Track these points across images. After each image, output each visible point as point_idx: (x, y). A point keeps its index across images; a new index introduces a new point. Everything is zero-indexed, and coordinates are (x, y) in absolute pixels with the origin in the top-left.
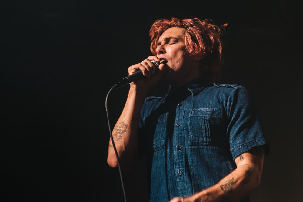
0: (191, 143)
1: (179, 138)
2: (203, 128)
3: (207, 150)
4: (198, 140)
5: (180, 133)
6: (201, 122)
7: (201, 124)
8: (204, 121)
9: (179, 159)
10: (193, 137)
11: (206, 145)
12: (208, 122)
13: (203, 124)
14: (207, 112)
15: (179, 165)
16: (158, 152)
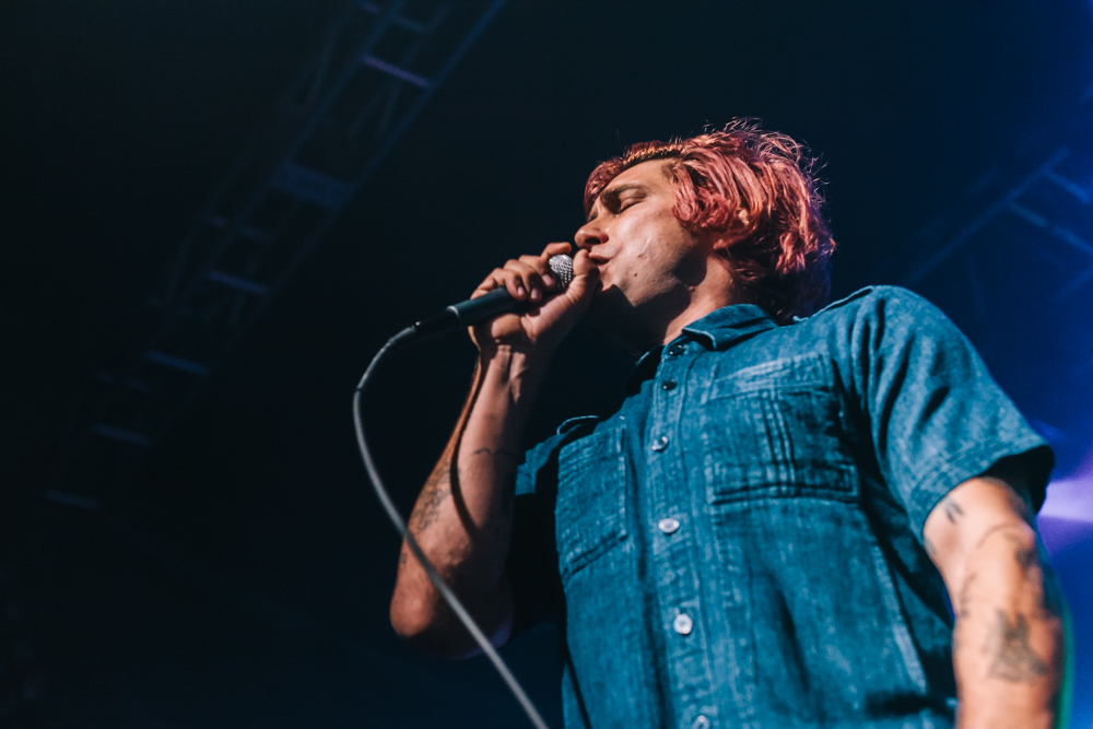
0: (716, 494)
1: (666, 488)
2: (761, 429)
3: (785, 510)
4: (745, 479)
5: (670, 471)
6: (750, 409)
7: (751, 418)
8: (762, 407)
9: (675, 568)
10: (724, 470)
11: (779, 495)
12: (776, 406)
13: (758, 416)
14: (768, 374)
15: (677, 590)
16: (592, 568)
